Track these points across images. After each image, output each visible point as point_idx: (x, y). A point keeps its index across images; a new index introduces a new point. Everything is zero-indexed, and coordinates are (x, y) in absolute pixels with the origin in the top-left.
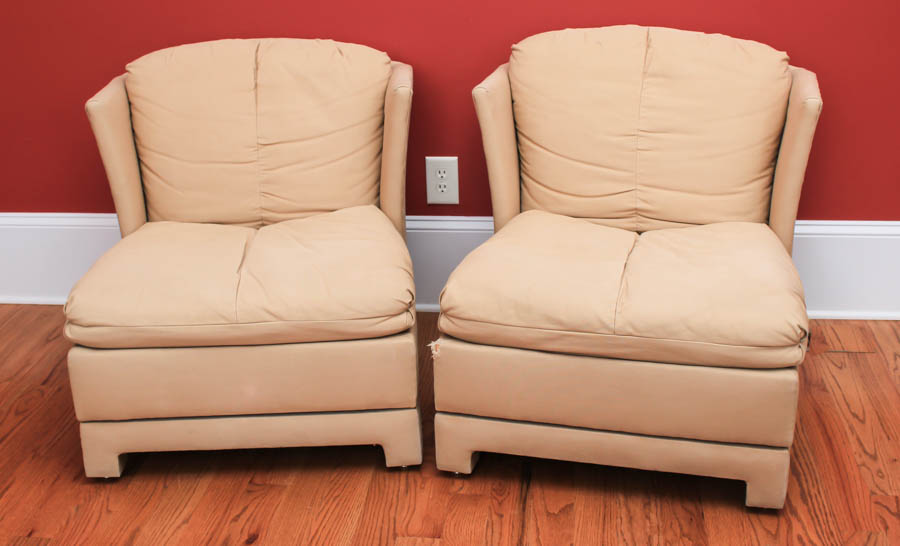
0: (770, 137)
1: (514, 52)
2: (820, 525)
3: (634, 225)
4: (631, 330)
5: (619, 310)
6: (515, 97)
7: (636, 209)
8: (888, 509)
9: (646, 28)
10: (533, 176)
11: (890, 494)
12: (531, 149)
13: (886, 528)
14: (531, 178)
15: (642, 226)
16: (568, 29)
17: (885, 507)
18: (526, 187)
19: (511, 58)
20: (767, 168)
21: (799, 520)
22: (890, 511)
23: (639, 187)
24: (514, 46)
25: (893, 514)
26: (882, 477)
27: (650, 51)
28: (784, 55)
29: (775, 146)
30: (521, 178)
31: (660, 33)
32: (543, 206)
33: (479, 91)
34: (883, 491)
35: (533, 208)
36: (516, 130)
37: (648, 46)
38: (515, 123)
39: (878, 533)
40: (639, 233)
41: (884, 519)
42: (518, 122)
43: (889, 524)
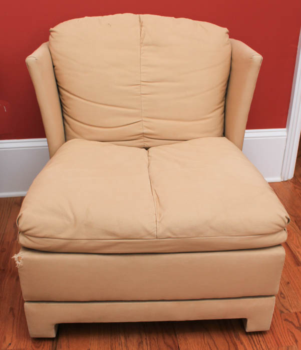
0: (222, 82)
1: (52, 33)
2: (256, 346)
3: (142, 144)
4: (169, 234)
5: (158, 220)
6: (56, 63)
7: (143, 134)
8: (293, 324)
9: (138, 15)
10: (72, 116)
11: (291, 311)
12: (69, 98)
13: (296, 341)
14: (71, 117)
15: (147, 144)
16: (86, 17)
17: (290, 322)
18: (68, 124)
19: (50, 37)
20: (221, 102)
21: (242, 343)
22: (295, 326)
23: (144, 119)
24: (51, 29)
25: (297, 328)
26: (284, 298)
27: (143, 28)
28: (226, 30)
29: (225, 88)
30: (63, 118)
31: (148, 18)
32: (81, 135)
33: (31, 59)
34: (287, 310)
35: (74, 138)
36: (58, 86)
37: (141, 26)
38: (57, 81)
39: (292, 346)
40: (147, 149)
41: (293, 334)
42: (58, 80)
43: (297, 338)
